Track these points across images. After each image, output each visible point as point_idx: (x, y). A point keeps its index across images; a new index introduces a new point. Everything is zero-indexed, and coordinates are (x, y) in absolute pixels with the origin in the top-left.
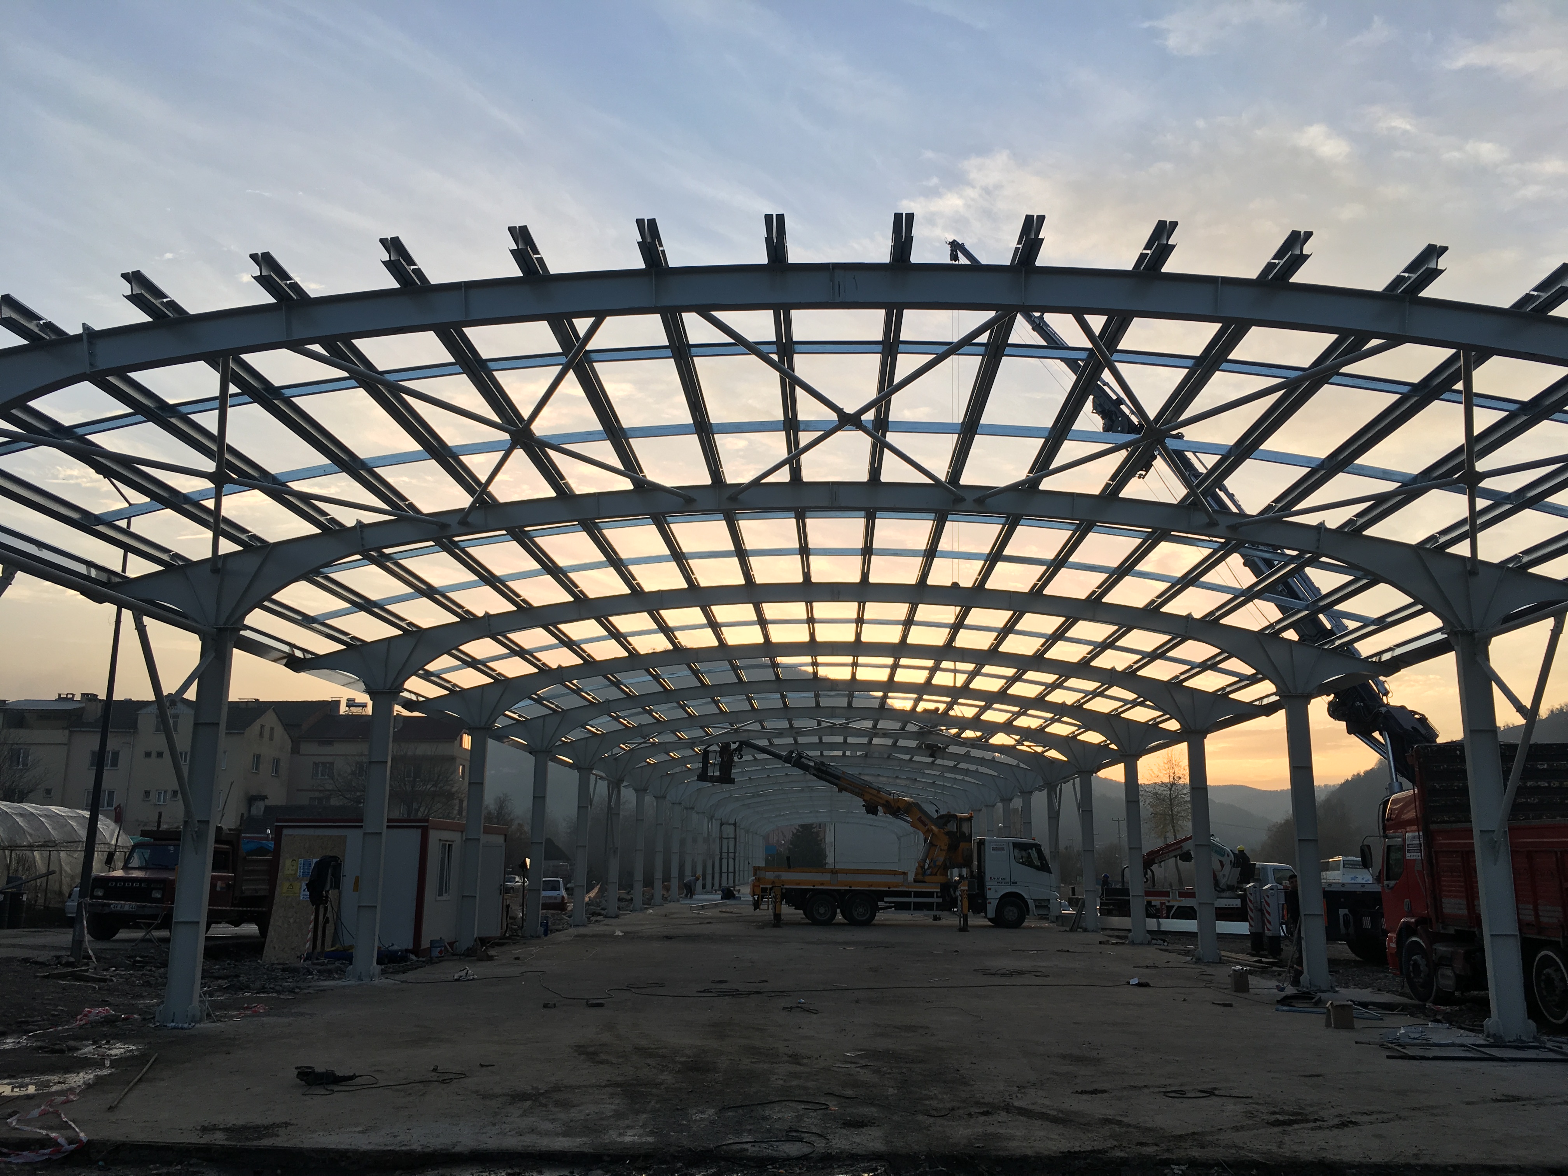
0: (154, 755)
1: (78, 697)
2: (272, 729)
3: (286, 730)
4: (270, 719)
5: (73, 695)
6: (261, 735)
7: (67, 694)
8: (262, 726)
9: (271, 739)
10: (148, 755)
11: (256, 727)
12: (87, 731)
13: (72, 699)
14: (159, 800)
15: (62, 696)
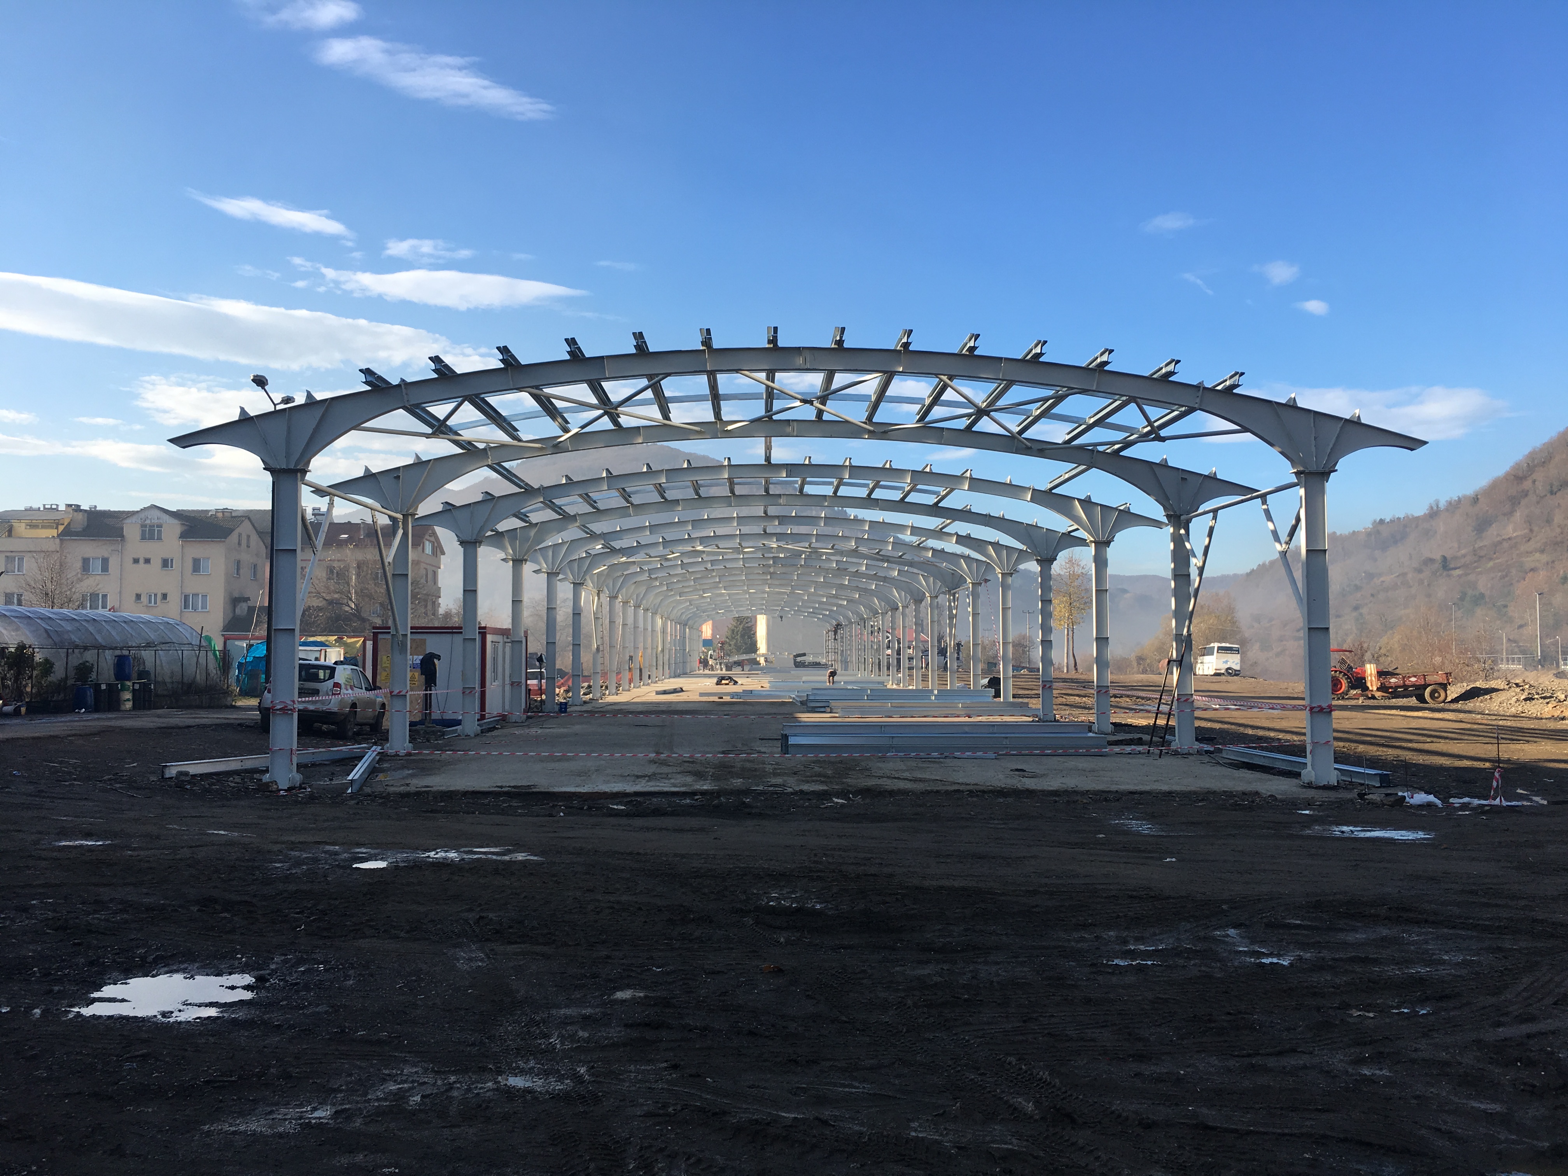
0: (142, 561)
1: (62, 508)
2: (248, 536)
3: (260, 537)
4: (246, 528)
5: (57, 505)
6: (239, 544)
7: (51, 505)
8: (240, 535)
9: (248, 547)
10: (136, 561)
11: (234, 536)
12: (76, 540)
13: (56, 510)
14: (150, 602)
15: (46, 507)
